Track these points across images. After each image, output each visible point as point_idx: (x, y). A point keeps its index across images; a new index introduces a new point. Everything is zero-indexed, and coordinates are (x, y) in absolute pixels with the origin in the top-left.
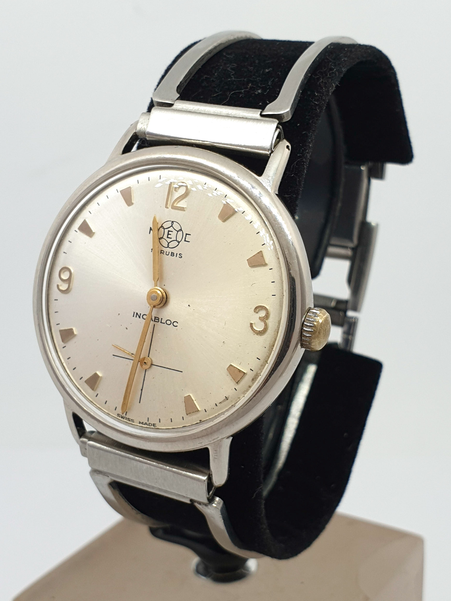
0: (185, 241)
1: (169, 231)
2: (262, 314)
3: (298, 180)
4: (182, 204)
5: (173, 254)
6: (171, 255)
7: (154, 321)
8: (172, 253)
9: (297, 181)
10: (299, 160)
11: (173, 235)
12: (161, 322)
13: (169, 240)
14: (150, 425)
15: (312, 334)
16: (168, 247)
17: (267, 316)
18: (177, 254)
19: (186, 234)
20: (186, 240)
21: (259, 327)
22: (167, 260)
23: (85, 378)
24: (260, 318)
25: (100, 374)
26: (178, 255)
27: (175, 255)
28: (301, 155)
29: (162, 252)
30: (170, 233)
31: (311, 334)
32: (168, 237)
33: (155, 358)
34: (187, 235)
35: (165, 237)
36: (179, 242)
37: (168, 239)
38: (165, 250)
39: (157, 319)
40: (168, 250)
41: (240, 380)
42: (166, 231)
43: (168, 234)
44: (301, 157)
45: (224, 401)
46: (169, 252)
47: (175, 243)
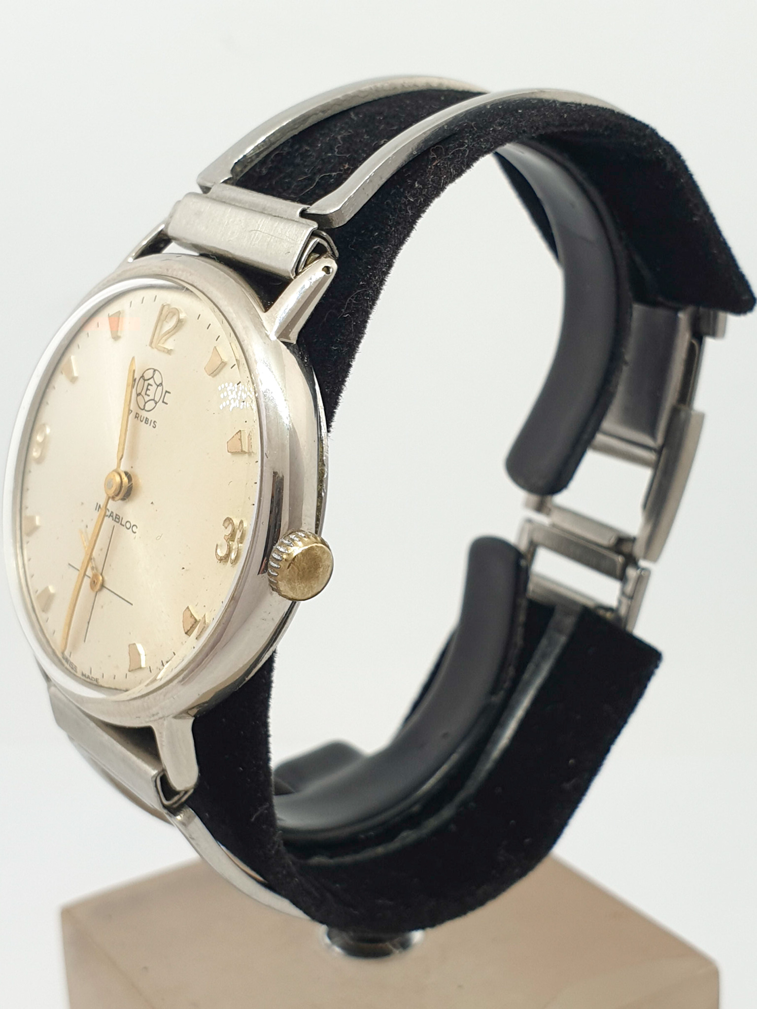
0: (163, 402)
1: (149, 384)
2: (229, 530)
3: (355, 323)
4: (169, 345)
5: (147, 420)
6: (145, 422)
7: (115, 521)
8: (147, 418)
9: (352, 325)
10: (360, 291)
11: (152, 391)
12: (121, 524)
13: (147, 398)
14: (93, 679)
15: (279, 572)
16: (144, 409)
17: (232, 535)
18: (151, 421)
19: (166, 392)
20: (165, 401)
21: (223, 551)
22: (140, 429)
24: (225, 537)
25: (52, 590)
26: (152, 423)
27: (149, 422)
28: (364, 283)
29: (137, 416)
30: (149, 387)
31: (277, 573)
32: (146, 394)
33: (108, 577)
34: (167, 394)
35: (143, 393)
36: (156, 403)
37: (146, 396)
38: (141, 413)
39: (117, 519)
40: (143, 414)
41: (190, 630)
42: (146, 383)
43: (147, 389)
44: (365, 287)
46: (144, 417)
47: (152, 403)
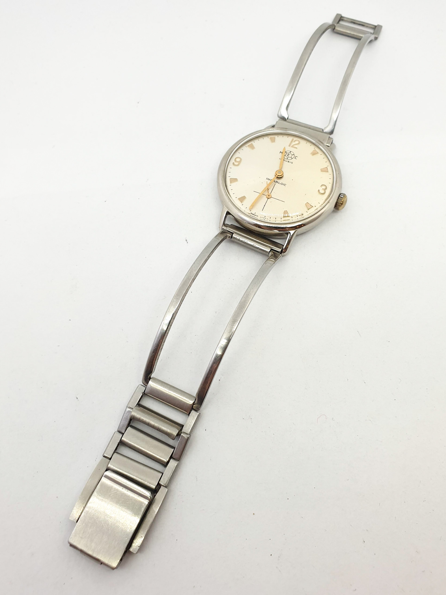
0: (295, 158)
2: (324, 187)
4: (296, 146)
5: (289, 162)
11: (290, 156)
12: (279, 183)
13: (288, 157)
17: (326, 188)
19: (296, 156)
21: (322, 192)
22: (285, 163)
23: (238, 198)
24: (323, 189)
25: (246, 197)
26: (291, 163)
29: (284, 160)
33: (273, 195)
35: (286, 156)
38: (285, 160)
39: (277, 182)
40: (287, 160)
41: (310, 209)
42: (287, 154)
43: (288, 155)
45: (301, 215)
